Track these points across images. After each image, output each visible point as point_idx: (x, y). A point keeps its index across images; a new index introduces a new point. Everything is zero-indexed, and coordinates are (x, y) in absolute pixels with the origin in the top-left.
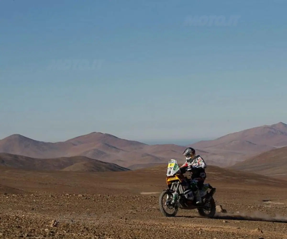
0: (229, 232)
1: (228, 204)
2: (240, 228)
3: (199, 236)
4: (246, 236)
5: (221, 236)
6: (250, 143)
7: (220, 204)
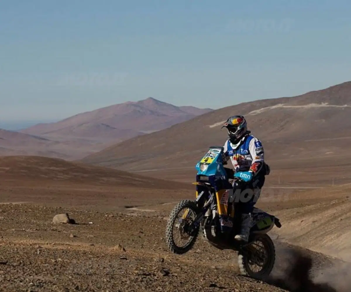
0: (78, 251)
1: (77, 212)
2: (94, 244)
3: (37, 256)
4: (103, 256)
5: (67, 255)
6: (108, 126)
7: (66, 212)
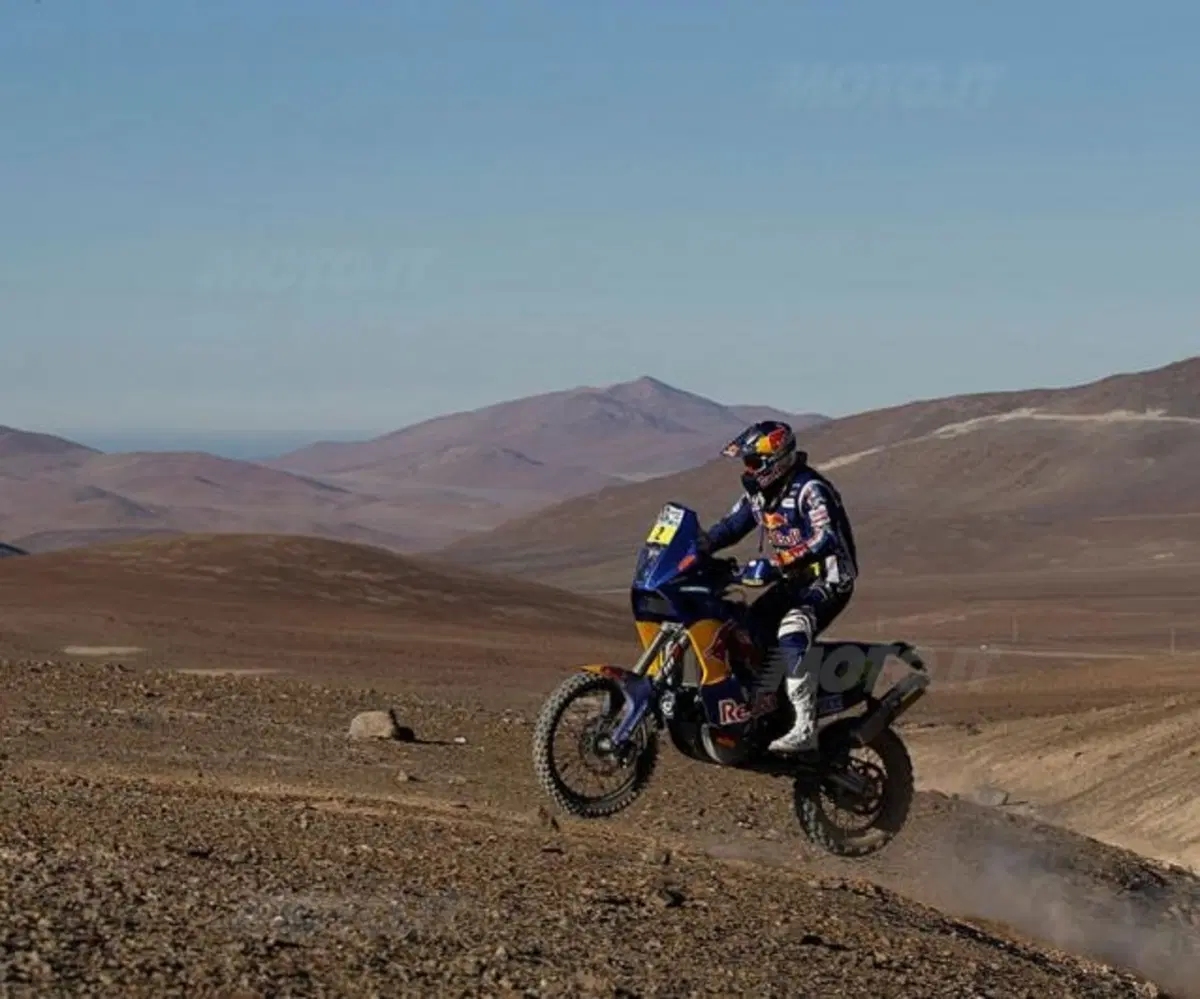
0: (421, 822)
1: (422, 707)
2: (468, 804)
3: (300, 835)
4: (491, 840)
5: (387, 835)
6: (519, 456)
7: (389, 706)
